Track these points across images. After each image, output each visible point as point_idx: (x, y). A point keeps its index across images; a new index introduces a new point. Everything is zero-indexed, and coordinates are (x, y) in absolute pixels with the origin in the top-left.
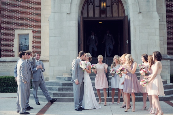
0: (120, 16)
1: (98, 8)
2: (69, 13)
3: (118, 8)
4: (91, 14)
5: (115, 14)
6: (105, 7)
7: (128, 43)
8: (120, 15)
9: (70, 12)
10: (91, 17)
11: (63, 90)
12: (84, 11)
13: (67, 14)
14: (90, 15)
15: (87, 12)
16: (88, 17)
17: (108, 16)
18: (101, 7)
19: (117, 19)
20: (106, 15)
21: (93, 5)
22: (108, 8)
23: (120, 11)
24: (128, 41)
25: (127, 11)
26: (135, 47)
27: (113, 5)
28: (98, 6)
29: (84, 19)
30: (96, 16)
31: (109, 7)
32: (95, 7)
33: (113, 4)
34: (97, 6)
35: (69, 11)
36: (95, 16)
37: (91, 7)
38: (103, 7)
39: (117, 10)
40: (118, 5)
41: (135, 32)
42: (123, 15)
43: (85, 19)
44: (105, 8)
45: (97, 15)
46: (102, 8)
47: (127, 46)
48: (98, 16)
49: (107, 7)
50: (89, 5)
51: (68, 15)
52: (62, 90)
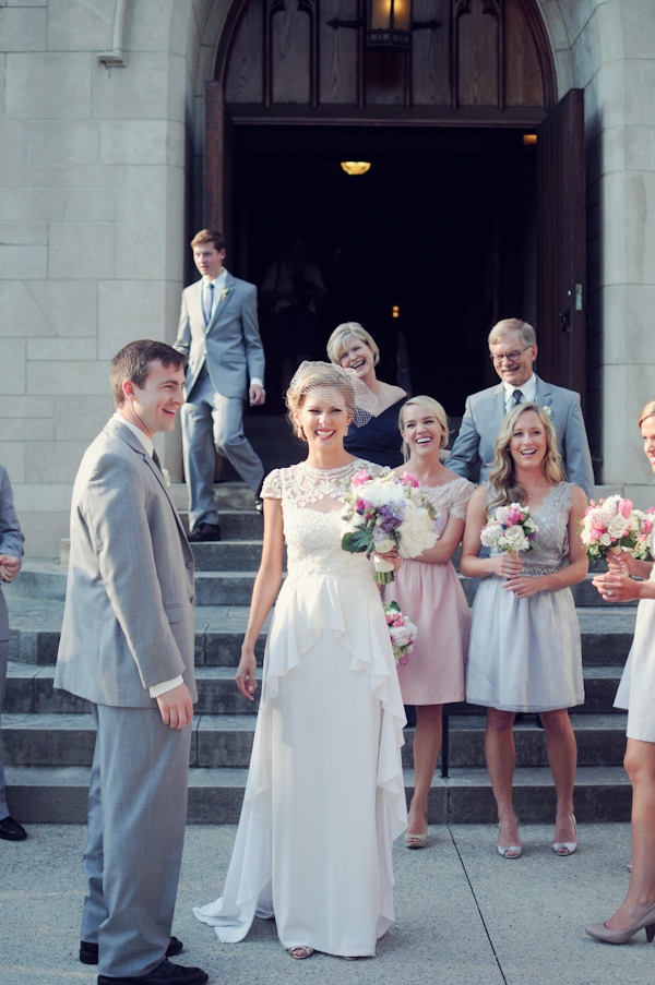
0: (511, 102)
1: (347, 37)
2: (116, 54)
3: (503, 39)
4: (291, 85)
5: (478, 90)
6: (403, 25)
7: (579, 305)
8: (517, 98)
9: (125, 50)
10: (291, 107)
11: (36, 700)
12: (236, 60)
13: (104, 62)
14: (281, 92)
15: (258, 66)
16: (267, 105)
17: (421, 97)
18: (375, 25)
19: (489, 122)
20: (409, 88)
21: (304, 16)
22: (422, 40)
23: (517, 63)
24: (579, 287)
25: (572, 61)
26: (635, 339)
27: (464, 19)
28: (343, 18)
29: (236, 119)
30: (327, 96)
31: (428, 31)
32: (326, 30)
33: (465, 10)
34: (336, 24)
35: (116, 44)
36: (324, 98)
37: (291, 26)
38: (385, 25)
39: (493, 58)
40: (503, 20)
41: (643, 217)
42: (539, 96)
43: (246, 120)
44: (400, 33)
45: (339, 87)
46: (380, 32)
47: (575, 330)
48: (341, 101)
49: (416, 34)
50: (279, 15)
51: (105, 72)
52: (27, 702)
